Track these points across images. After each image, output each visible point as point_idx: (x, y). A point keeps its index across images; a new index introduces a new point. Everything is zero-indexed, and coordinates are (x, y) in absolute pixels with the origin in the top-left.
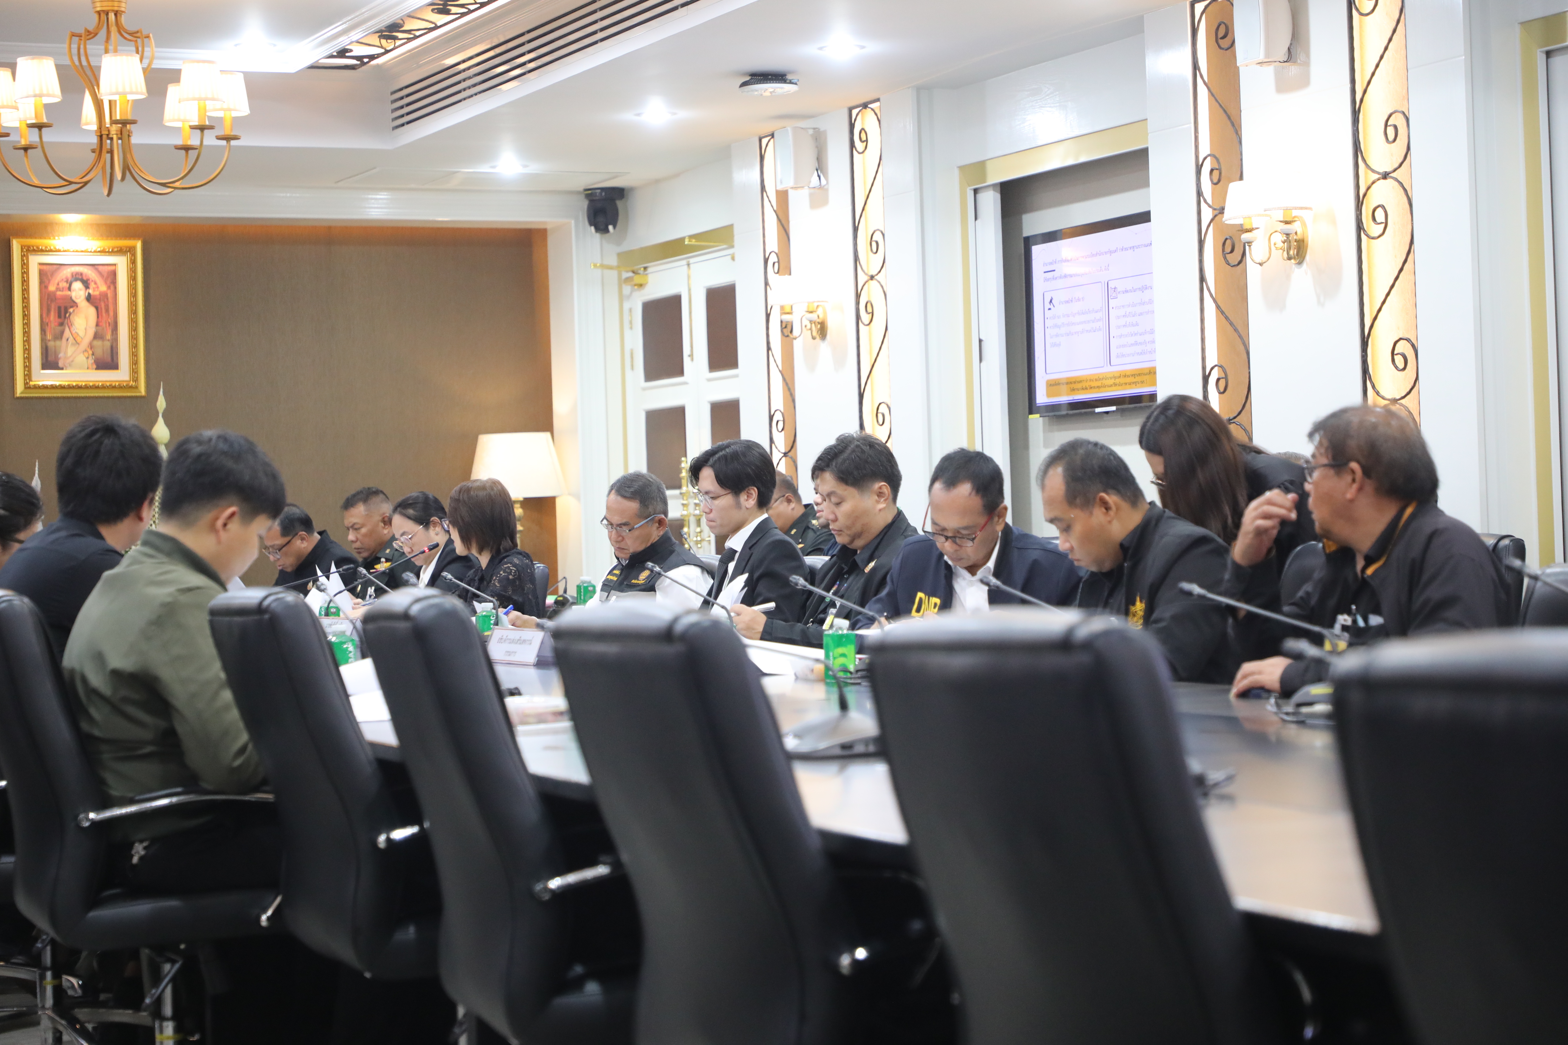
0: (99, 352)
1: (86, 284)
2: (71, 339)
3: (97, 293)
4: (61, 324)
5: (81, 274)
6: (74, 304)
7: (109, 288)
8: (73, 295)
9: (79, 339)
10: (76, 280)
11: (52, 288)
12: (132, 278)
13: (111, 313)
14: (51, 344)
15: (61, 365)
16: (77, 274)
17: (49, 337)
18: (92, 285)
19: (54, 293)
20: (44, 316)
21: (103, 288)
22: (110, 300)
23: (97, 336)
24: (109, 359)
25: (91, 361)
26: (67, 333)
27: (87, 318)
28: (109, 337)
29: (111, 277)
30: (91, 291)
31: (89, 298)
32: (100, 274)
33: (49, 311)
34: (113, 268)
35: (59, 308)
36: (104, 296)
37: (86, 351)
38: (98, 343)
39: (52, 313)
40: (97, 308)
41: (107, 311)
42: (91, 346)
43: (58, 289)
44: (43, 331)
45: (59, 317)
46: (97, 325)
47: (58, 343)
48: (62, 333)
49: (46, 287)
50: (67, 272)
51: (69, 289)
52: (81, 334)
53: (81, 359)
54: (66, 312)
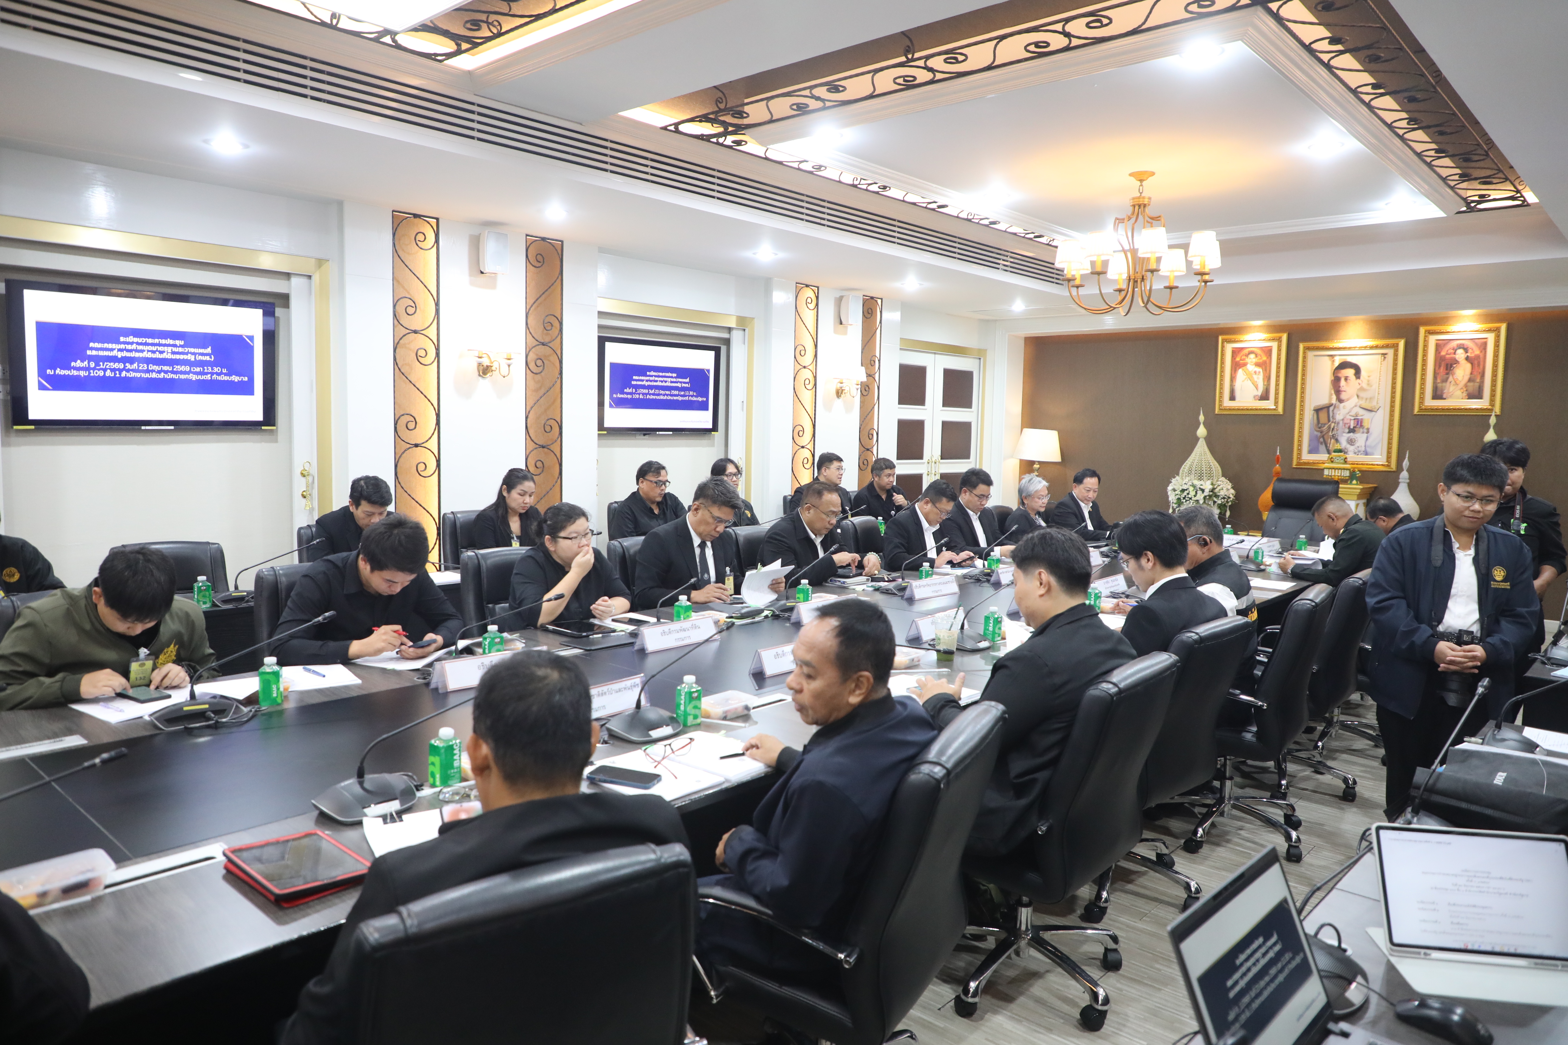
0: (1471, 389)
1: (1466, 350)
2: (1453, 382)
3: (1473, 355)
4: (1447, 374)
5: (1463, 345)
6: (1456, 362)
7: (1481, 352)
8: (1457, 357)
9: (1458, 382)
10: (1460, 348)
11: (1443, 353)
12: (1497, 345)
13: (1481, 367)
14: (1439, 385)
15: (1444, 396)
16: (1461, 344)
17: (1439, 381)
18: (1470, 351)
19: (1444, 356)
20: (1437, 369)
21: (1477, 352)
22: (1481, 359)
23: (1470, 380)
24: (1477, 393)
25: (1465, 394)
26: (1451, 379)
27: (1464, 370)
28: (1478, 380)
29: (1484, 346)
30: (1469, 354)
31: (1467, 359)
32: (1476, 344)
33: (1440, 366)
34: (1485, 340)
35: (1447, 365)
36: (1477, 357)
37: (1462, 389)
38: (1471, 384)
39: (1442, 368)
40: (1472, 364)
41: (1479, 365)
42: (1466, 386)
43: (1447, 354)
44: (1435, 377)
45: (1447, 369)
46: (1471, 374)
47: (1444, 384)
48: (1448, 378)
49: (1440, 353)
50: (1454, 344)
51: (1455, 353)
52: (1460, 379)
53: (1459, 393)
54: (1451, 366)
